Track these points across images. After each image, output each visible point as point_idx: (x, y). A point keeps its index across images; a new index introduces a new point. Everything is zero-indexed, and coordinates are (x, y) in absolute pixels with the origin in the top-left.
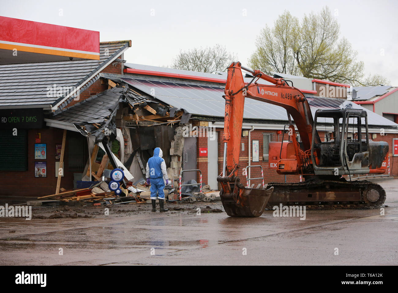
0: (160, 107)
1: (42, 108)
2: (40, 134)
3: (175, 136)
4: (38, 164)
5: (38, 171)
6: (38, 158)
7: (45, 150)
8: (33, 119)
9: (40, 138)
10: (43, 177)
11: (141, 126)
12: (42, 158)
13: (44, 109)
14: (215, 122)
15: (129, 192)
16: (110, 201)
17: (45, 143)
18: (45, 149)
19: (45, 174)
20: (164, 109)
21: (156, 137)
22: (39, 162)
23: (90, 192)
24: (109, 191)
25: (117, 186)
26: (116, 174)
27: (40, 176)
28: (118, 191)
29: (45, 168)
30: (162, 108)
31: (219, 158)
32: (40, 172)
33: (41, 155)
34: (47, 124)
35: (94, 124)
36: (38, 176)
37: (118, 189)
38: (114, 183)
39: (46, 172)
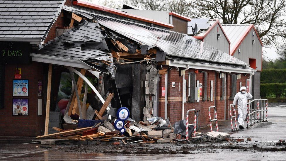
0: (129, 44)
1: (29, 42)
2: (20, 69)
3: (146, 74)
4: (17, 101)
5: (18, 108)
6: (19, 95)
7: (27, 87)
8: (17, 53)
9: (20, 73)
10: (24, 115)
11: (117, 64)
12: (22, 95)
13: (31, 43)
14: (174, 60)
15: (133, 131)
16: (122, 140)
17: (27, 80)
18: (27, 85)
19: (27, 112)
20: (133, 46)
21: (133, 76)
22: (19, 99)
23: (96, 131)
24: (114, 130)
25: (123, 125)
26: (123, 113)
27: (20, 115)
28: (123, 131)
29: (27, 106)
30: (131, 45)
31: (169, 98)
32: (20, 110)
33: (22, 92)
34: (33, 59)
35: (103, 60)
36: (17, 114)
37: (123, 128)
38: (120, 122)
39: (27, 110)
